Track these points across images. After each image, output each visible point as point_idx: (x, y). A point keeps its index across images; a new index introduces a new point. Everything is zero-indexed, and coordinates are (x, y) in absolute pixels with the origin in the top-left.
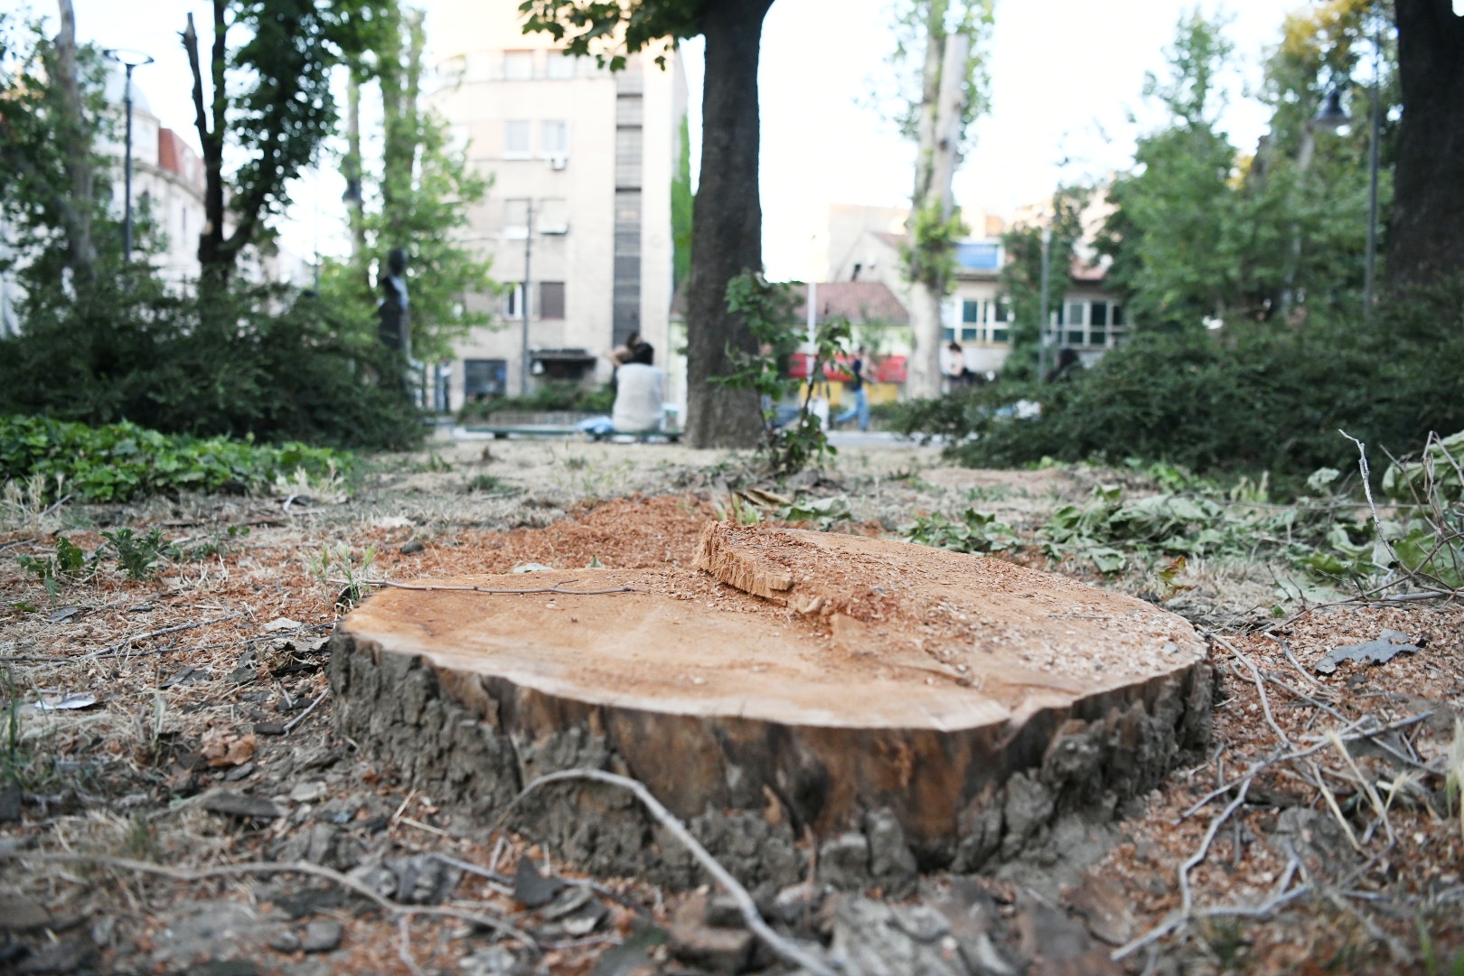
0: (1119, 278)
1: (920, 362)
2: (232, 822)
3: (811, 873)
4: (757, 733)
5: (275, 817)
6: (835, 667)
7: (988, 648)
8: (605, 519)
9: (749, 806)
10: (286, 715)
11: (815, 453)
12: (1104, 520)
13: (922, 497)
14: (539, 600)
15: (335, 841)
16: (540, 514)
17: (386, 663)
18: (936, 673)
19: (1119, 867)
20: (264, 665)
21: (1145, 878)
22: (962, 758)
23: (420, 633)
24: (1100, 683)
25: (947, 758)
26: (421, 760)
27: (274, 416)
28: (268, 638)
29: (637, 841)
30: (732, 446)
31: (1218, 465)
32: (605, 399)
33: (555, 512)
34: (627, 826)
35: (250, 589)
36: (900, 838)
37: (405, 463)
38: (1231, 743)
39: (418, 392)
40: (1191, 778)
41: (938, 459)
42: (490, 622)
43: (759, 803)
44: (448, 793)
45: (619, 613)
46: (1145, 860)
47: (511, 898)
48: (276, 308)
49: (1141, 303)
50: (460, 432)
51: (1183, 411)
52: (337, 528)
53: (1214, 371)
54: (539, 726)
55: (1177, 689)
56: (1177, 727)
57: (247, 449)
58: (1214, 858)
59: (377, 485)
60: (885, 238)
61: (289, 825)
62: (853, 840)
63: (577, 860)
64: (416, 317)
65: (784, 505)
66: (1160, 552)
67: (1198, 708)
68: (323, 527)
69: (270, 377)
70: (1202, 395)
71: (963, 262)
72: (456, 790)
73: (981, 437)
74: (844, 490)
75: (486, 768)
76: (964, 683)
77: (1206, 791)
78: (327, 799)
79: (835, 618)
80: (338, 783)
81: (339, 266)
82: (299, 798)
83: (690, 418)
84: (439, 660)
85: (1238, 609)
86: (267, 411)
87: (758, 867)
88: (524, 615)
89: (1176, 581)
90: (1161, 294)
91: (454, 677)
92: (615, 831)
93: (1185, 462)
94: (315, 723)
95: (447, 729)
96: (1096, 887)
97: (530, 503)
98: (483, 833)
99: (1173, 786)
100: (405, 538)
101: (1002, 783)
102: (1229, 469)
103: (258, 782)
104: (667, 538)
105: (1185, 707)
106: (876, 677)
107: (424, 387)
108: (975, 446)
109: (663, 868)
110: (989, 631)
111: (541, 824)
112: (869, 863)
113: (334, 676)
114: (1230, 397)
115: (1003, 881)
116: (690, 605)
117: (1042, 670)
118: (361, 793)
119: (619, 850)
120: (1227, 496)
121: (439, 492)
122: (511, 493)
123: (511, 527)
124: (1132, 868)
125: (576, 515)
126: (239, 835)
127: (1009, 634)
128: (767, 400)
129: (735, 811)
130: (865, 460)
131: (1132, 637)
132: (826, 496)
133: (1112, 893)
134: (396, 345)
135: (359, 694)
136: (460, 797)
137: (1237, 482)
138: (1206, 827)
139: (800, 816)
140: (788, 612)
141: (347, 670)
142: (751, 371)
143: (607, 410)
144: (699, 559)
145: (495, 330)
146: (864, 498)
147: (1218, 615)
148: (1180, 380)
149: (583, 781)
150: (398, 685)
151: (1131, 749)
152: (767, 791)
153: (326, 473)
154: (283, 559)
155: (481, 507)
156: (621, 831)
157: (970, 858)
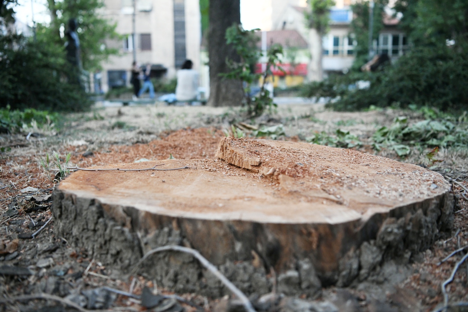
0: (406, 23)
1: (314, 66)
2: (9, 278)
3: (274, 288)
4: (248, 227)
5: (29, 275)
6: (281, 198)
7: (350, 188)
8: (175, 138)
9: (245, 260)
10: (33, 229)
11: (268, 107)
12: (400, 132)
13: (316, 125)
14: (147, 173)
15: (58, 284)
16: (145, 137)
17: (79, 203)
18: (327, 199)
19: (413, 284)
20: (22, 208)
21: (425, 289)
22: (340, 235)
23: (93, 189)
24: (402, 202)
25: (333, 236)
26: (97, 246)
27: (19, 97)
28: (23, 195)
29: (195, 277)
30: (230, 105)
31: (452, 107)
32: (172, 87)
33: (152, 136)
34: (191, 270)
35: (13, 175)
36: (313, 272)
37: (82, 117)
38: (463, 229)
39: (86, 85)
40: (445, 245)
41: (322, 109)
42: (125, 183)
43: (249, 258)
44: (110, 259)
45: (183, 178)
46: (425, 281)
47: (140, 305)
48: (16, 47)
49: (416, 34)
50: (107, 103)
51: (436, 83)
52: (52, 147)
53: (451, 63)
54: (150, 228)
55: (438, 204)
56: (438, 221)
57: (7, 112)
58: (457, 280)
59: (70, 127)
60: (297, 9)
61: (36, 278)
62: (292, 273)
63: (169, 287)
64: (83, 51)
65: (254, 130)
66: (426, 146)
67: (448, 213)
68: (46, 146)
69: (16, 79)
70: (445, 75)
71: (333, 19)
72: (113, 259)
73: (342, 98)
74: (281, 123)
75: (127, 248)
76: (340, 203)
77: (452, 250)
78: (54, 265)
79: (281, 176)
80: (59, 258)
81: (45, 27)
82: (41, 266)
83: (211, 94)
84: (103, 200)
85: (463, 170)
86: (16, 95)
87: (250, 286)
88: (141, 180)
89: (435, 158)
90: (425, 29)
91: (110, 208)
92: (185, 273)
93: (437, 106)
94: (47, 232)
95: (108, 231)
96: (403, 293)
97: (141, 133)
98: (126, 277)
99: (436, 248)
100: (84, 150)
101: (359, 247)
102: (458, 109)
103: (21, 260)
104: (203, 146)
105: (442, 212)
106: (300, 201)
107: (89, 82)
108: (339, 103)
109: (208, 289)
110: (350, 180)
111: (152, 271)
112: (300, 284)
113: (54, 210)
114: (458, 75)
115: (360, 291)
116: (215, 174)
117: (375, 197)
118: (69, 261)
119: (188, 281)
120: (457, 121)
121: (99, 129)
122: (131, 129)
123: (133, 143)
124: (419, 284)
125: (161, 137)
126: (12, 284)
127: (359, 181)
128: (245, 84)
129: (239, 261)
130: (290, 110)
131: (416, 182)
132: (273, 126)
133: (410, 296)
134: (75, 63)
135: (67, 218)
136: (115, 261)
137: (461, 114)
138: (453, 266)
139: (268, 263)
140: (259, 175)
141: (61, 207)
142: (238, 71)
143: (173, 91)
144: (218, 154)
145: (120, 56)
146: (290, 126)
147: (453, 173)
148: (435, 68)
149: (171, 251)
150: (84, 213)
151: (417, 231)
152: (253, 253)
153: (46, 121)
154: (28, 161)
155: (118, 135)
156: (189, 273)
157: (345, 280)
